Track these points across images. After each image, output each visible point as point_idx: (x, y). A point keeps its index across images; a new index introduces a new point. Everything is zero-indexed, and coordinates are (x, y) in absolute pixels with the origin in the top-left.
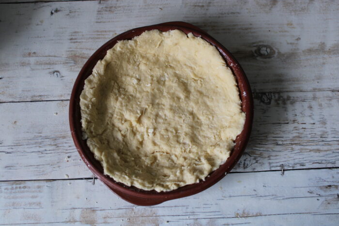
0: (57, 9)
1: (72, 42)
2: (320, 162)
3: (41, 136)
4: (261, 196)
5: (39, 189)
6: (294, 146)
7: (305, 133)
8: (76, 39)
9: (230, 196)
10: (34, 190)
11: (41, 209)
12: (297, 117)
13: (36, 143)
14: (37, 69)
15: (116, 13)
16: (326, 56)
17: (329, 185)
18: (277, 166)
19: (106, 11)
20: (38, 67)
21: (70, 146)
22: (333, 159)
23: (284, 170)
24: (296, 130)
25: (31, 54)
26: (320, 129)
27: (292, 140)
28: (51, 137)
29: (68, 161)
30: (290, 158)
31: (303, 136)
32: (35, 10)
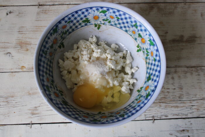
0: (11, 11)
1: (19, 34)
2: (178, 114)
6: (161, 104)
7: (169, 95)
8: (22, 31)
15: (49, 15)
16: (184, 44)
17: (183, 129)
18: (150, 117)
19: (43, 13)
21: (16, 103)
22: (186, 113)
23: (154, 120)
24: (163, 93)
26: (179, 93)
27: (160, 100)
28: (4, 96)
29: (15, 112)
30: (158, 111)
31: (167, 97)
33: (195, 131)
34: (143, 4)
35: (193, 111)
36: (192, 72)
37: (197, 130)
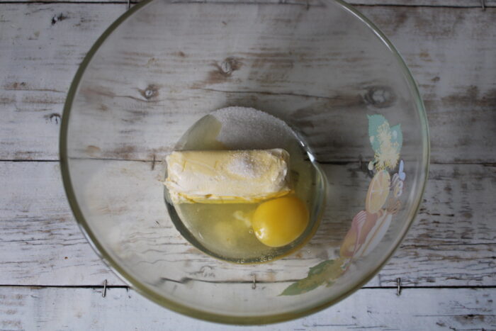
0: (62, 14)
2: (458, 276)
3: (27, 217)
4: (363, 327)
5: (20, 301)
6: (419, 250)
7: (438, 229)
9: (315, 326)
10: (10, 301)
12: (427, 203)
13: (18, 227)
14: (26, 110)
16: (478, 108)
17: (470, 313)
18: (390, 281)
20: (27, 107)
21: (70, 235)
22: (479, 274)
24: (424, 224)
25: (18, 86)
26: (462, 225)
27: (417, 240)
28: (42, 219)
29: (66, 258)
30: (411, 268)
31: (433, 234)
32: (27, 14)
34: (382, 7)
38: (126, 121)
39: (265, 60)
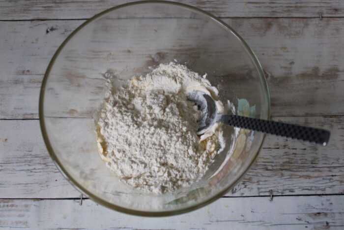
0: (52, 27)
1: (67, 60)
2: (310, 188)
3: (31, 155)
4: (249, 222)
5: (27, 208)
6: (284, 172)
7: (296, 158)
8: (71, 57)
9: (218, 221)
10: (21, 209)
11: (27, 228)
12: (288, 142)
13: (25, 161)
14: (30, 87)
15: (111, 33)
16: (319, 81)
17: (318, 212)
18: (266, 192)
19: (102, 30)
20: (31, 85)
22: (323, 186)
24: (287, 155)
25: (25, 72)
26: (311, 155)
27: (282, 165)
28: (40, 156)
29: (56, 180)
30: (279, 183)
31: (293, 161)
32: (30, 27)
33: (337, 215)
34: (256, 19)
35: (334, 183)
36: (333, 124)
37: (340, 213)
38: (93, 93)
39: (182, 54)
